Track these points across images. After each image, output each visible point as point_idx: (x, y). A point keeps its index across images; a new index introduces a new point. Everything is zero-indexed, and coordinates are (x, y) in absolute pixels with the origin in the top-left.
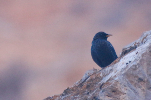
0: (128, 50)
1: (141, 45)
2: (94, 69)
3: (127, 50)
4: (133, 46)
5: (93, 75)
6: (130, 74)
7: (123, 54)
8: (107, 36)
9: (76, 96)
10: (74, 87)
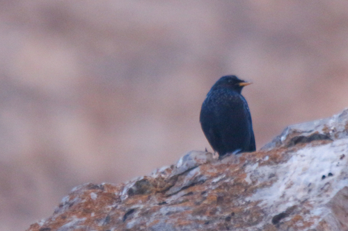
0: (306, 137)
1: (342, 138)
2: (206, 151)
3: (303, 137)
4: (322, 133)
5: (205, 164)
6: (340, 207)
7: (293, 142)
8: (241, 84)
9: (198, 217)
10: (157, 179)
